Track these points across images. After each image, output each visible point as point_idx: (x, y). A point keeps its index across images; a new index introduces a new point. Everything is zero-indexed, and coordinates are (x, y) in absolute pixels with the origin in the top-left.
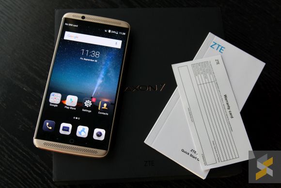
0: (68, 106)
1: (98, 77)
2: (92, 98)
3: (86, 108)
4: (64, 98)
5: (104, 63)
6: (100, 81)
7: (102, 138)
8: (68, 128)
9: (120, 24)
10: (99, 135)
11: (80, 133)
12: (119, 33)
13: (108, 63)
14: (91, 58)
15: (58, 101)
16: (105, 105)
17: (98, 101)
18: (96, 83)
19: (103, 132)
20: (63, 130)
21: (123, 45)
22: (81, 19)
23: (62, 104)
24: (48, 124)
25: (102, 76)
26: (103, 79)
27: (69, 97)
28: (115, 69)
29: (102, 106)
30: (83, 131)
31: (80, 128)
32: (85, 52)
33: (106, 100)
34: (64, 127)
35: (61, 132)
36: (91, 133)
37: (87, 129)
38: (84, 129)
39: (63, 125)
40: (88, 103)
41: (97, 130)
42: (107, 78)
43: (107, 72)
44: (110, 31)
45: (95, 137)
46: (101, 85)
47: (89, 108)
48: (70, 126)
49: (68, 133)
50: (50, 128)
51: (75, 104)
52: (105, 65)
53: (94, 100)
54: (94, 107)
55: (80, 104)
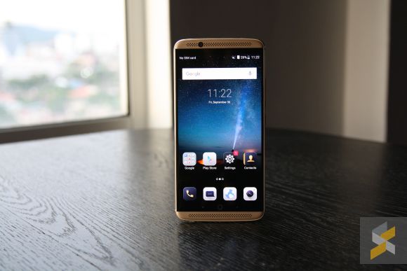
0: (206, 166)
1: (235, 123)
2: (233, 151)
3: (228, 165)
4: (199, 158)
5: (239, 103)
6: (238, 128)
7: (254, 198)
8: (212, 192)
9: (250, 44)
10: (250, 194)
11: (227, 196)
12: (251, 57)
13: (245, 101)
14: (222, 99)
15: (193, 163)
16: (251, 157)
17: (241, 154)
18: (235, 132)
19: (254, 190)
20: (207, 196)
21: (260, 73)
22: (198, 47)
23: (199, 165)
24: (188, 192)
25: (240, 121)
26: (242, 124)
27: (206, 155)
28: (254, 108)
29: (247, 158)
30: (230, 194)
31: (226, 190)
32: (213, 93)
33: (251, 151)
34: (207, 192)
35: (206, 198)
36: (240, 194)
37: (234, 190)
38: (231, 191)
39: (206, 190)
40: (230, 159)
41: (246, 190)
42: (246, 122)
43: (246, 114)
44: (238, 57)
45: (246, 198)
46: (241, 133)
47: (232, 165)
48: (214, 190)
49: (214, 198)
50: (192, 196)
51: (214, 163)
52: (240, 105)
53: (236, 153)
54: (238, 162)
55: (221, 161)
